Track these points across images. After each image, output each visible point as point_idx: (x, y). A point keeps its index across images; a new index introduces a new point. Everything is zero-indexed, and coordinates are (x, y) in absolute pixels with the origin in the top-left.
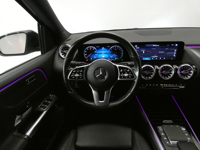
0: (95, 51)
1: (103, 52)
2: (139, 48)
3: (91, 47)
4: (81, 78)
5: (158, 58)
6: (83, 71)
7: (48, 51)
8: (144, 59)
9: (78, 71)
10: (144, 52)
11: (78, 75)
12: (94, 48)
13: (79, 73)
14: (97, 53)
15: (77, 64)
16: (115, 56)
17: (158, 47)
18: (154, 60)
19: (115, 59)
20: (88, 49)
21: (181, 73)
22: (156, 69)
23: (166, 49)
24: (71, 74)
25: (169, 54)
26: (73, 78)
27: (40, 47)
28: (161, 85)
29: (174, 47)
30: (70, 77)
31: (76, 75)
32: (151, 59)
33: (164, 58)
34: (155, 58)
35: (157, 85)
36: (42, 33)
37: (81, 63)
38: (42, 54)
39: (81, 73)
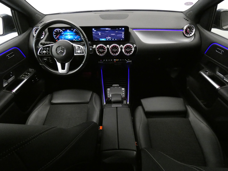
0: (62, 33)
1: (68, 34)
2: (96, 31)
3: (58, 30)
4: (48, 54)
5: (111, 39)
6: (49, 48)
7: (23, 32)
8: (101, 40)
9: (45, 49)
10: (100, 34)
11: (45, 52)
12: (61, 30)
13: (46, 50)
14: (64, 35)
15: (46, 43)
16: (78, 37)
17: (110, 30)
18: (108, 41)
19: (79, 40)
20: (56, 31)
21: (125, 51)
22: (107, 47)
23: (116, 32)
24: (40, 51)
25: (119, 36)
26: (42, 54)
27: (16, 28)
28: (115, 60)
29: (122, 30)
30: (40, 53)
31: (44, 52)
32: (106, 39)
33: (116, 39)
34: (109, 39)
35: (111, 60)
36: (15, 16)
37: (49, 43)
38: (19, 35)
39: (47, 50)
